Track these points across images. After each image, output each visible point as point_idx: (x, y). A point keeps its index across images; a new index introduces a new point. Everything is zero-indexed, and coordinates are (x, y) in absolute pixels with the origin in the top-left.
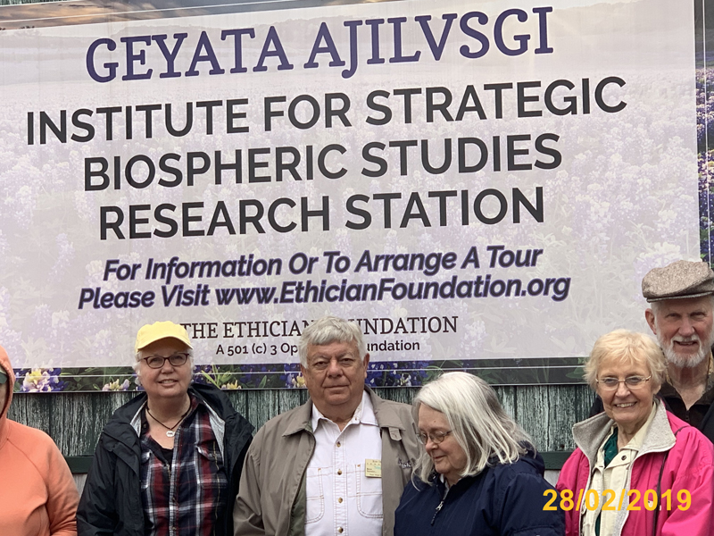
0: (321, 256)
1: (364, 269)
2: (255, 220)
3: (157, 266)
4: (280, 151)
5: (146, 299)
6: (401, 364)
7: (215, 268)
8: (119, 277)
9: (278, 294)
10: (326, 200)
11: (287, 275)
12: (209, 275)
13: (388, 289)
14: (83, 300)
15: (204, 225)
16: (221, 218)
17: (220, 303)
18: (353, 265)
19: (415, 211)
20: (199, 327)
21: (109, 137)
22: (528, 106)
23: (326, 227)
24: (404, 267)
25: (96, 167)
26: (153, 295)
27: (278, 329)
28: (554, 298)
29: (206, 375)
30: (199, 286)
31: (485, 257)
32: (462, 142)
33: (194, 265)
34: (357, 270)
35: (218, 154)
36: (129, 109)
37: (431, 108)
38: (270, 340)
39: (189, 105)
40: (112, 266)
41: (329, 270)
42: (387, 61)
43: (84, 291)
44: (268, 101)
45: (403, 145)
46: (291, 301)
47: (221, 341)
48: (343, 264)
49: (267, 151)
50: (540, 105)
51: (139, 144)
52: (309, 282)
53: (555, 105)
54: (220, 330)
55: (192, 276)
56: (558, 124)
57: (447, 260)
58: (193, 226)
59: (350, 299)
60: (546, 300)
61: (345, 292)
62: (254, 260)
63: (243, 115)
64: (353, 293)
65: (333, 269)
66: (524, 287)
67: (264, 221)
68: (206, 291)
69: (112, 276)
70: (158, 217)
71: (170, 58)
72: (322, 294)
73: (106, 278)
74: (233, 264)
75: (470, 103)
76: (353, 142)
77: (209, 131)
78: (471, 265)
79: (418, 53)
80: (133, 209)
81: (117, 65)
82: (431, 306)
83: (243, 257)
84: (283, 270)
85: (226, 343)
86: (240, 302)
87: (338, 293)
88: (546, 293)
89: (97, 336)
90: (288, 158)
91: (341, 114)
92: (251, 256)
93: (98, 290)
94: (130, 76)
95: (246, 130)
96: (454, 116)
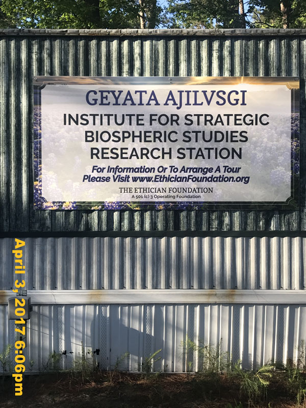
0: (168, 167)
1: (183, 172)
2: (146, 155)
3: (111, 169)
4: (155, 132)
5: (108, 179)
6: (194, 202)
7: (132, 170)
8: (98, 172)
9: (153, 179)
10: (170, 149)
11: (156, 173)
12: (130, 172)
13: (191, 178)
14: (84, 179)
15: (128, 155)
16: (134, 154)
17: (133, 181)
18: (179, 170)
19: (200, 154)
20: (126, 189)
21: (94, 124)
22: (238, 122)
23: (170, 158)
24: (196, 172)
25: (89, 134)
26: (110, 178)
27: (153, 190)
28: (244, 183)
29: (128, 205)
30: (126, 176)
31: (222, 169)
32: (216, 132)
33: (124, 169)
34: (181, 172)
35: (133, 132)
36: (101, 115)
37: (206, 121)
38: (150, 194)
39: (123, 115)
40: (95, 168)
41: (171, 172)
42: (192, 105)
43: (85, 176)
44: (151, 115)
45: (197, 132)
46: (158, 181)
47: (134, 193)
48: (176, 170)
49: (151, 132)
50: (242, 122)
51: (105, 127)
52: (164, 176)
53: (247, 122)
54: (133, 190)
55: (123, 172)
56: (247, 128)
57: (210, 170)
58: (124, 156)
59: (178, 181)
60: (241, 184)
61: (176, 179)
62: (145, 168)
63: (142, 120)
64: (179, 179)
65: (172, 172)
66: (235, 179)
67: (149, 155)
68: (129, 177)
69: (95, 171)
70: (112, 152)
71: (117, 99)
72: (169, 179)
73: (93, 172)
74: (138, 169)
75: (219, 120)
76: (180, 130)
77: (130, 124)
78: (218, 172)
79: (202, 103)
80: (103, 149)
81: (97, 100)
82: (204, 184)
83: (141, 167)
84: (155, 171)
85: (135, 195)
86: (140, 181)
87: (174, 179)
88: (242, 181)
89: (90, 191)
90: (158, 135)
91: (176, 121)
92: (144, 166)
93: (90, 176)
94: (102, 104)
95: (143, 124)
96: (213, 124)
